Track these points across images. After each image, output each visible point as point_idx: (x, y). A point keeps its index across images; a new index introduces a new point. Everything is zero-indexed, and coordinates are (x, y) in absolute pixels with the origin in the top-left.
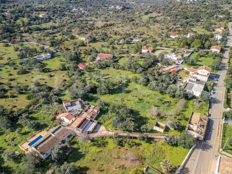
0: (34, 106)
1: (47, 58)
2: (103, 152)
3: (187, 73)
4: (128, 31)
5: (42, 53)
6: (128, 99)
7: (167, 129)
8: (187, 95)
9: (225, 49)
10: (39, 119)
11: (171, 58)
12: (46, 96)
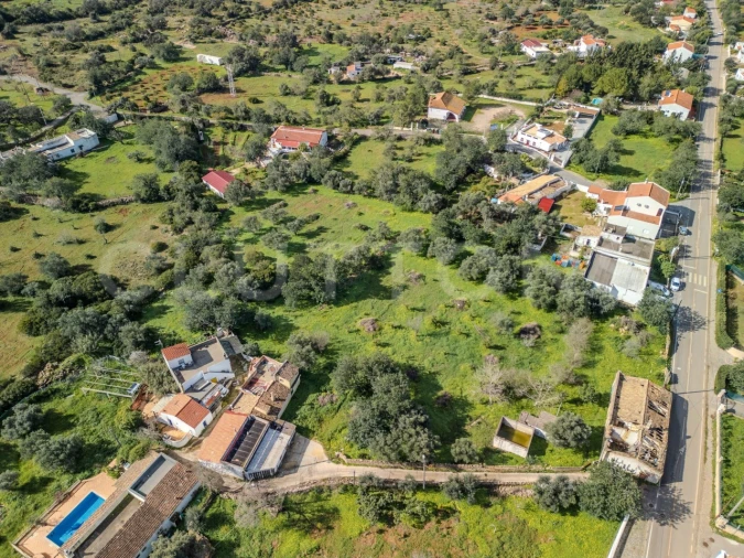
0: (55, 364)
1: (84, 149)
2: (326, 551)
3: (590, 207)
4: (373, 24)
5: (62, 123)
6: (397, 324)
7: (538, 446)
8: (598, 302)
9: (705, 100)
10: (78, 419)
11: (531, 144)
12: (98, 325)
